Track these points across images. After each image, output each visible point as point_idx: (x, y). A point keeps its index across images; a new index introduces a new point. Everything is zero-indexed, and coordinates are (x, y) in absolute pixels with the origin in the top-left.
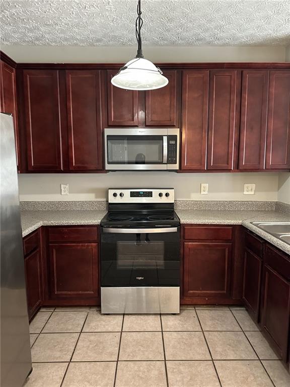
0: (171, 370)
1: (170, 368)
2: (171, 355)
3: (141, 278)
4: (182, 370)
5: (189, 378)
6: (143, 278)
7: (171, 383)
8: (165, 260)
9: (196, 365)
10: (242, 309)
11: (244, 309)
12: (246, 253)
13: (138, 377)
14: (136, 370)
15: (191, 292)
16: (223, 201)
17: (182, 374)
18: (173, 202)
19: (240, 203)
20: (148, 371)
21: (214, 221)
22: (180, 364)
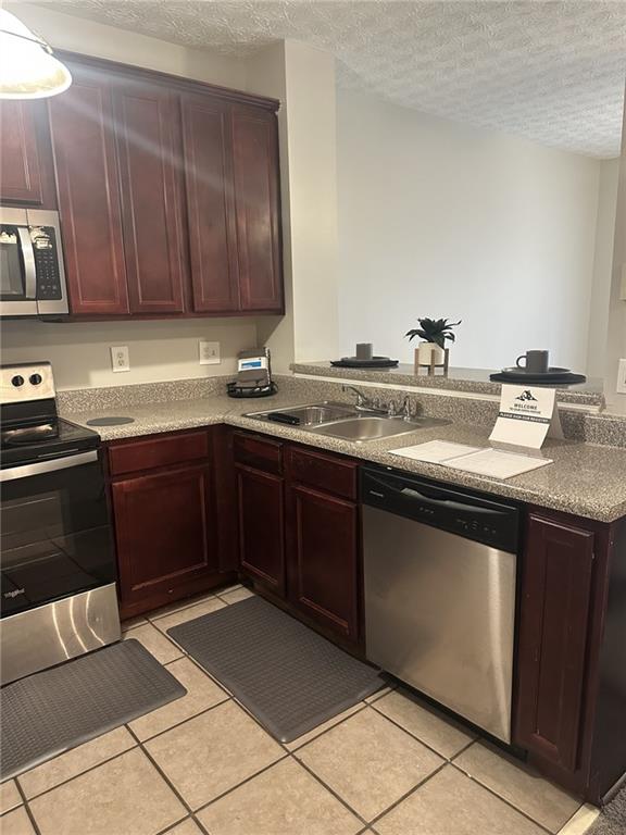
0: (164, 756)
1: (159, 753)
2: (147, 727)
3: (17, 592)
4: (186, 744)
5: (206, 749)
6: (23, 591)
7: (177, 778)
8: (65, 535)
9: (206, 721)
10: (237, 587)
11: (240, 586)
12: (240, 476)
13: (96, 807)
14: (85, 797)
15: (137, 587)
16: (164, 383)
17: (188, 750)
18: (53, 395)
19: (196, 382)
20: (115, 785)
21: (171, 423)
22: (176, 735)
